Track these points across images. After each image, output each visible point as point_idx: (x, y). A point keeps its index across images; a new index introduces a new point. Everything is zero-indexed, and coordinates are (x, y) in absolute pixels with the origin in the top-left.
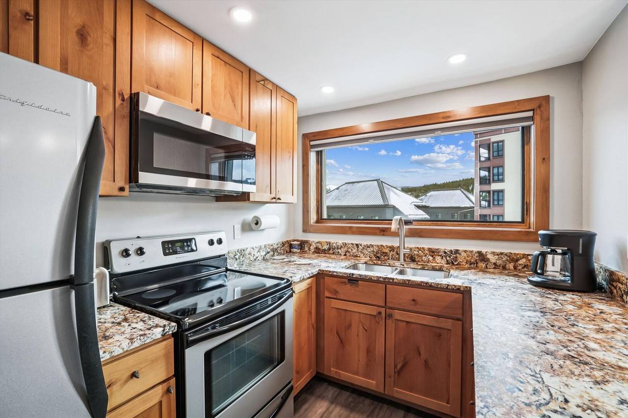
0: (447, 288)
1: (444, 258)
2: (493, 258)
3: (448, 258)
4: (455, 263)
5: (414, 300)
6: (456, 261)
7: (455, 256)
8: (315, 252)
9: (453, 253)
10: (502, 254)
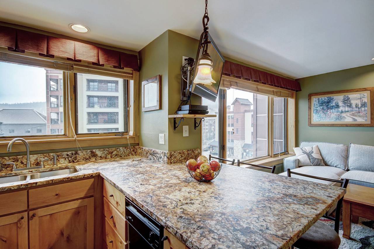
0: (84, 177)
1: (67, 159)
2: (99, 153)
3: (70, 159)
4: (75, 161)
5: (57, 195)
6: (76, 160)
7: (75, 156)
9: (74, 154)
10: (104, 150)
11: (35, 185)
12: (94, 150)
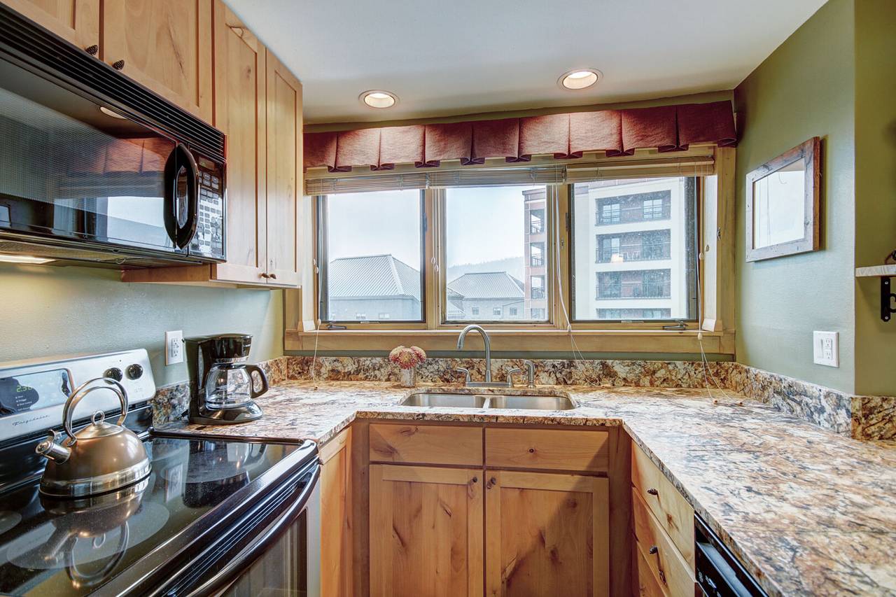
0: (585, 424)
1: (553, 375)
2: (622, 370)
4: (569, 382)
5: (532, 451)
6: (570, 379)
7: (568, 370)
8: (330, 378)
9: (566, 366)
10: (633, 364)
11: (494, 421)
12: (609, 362)
